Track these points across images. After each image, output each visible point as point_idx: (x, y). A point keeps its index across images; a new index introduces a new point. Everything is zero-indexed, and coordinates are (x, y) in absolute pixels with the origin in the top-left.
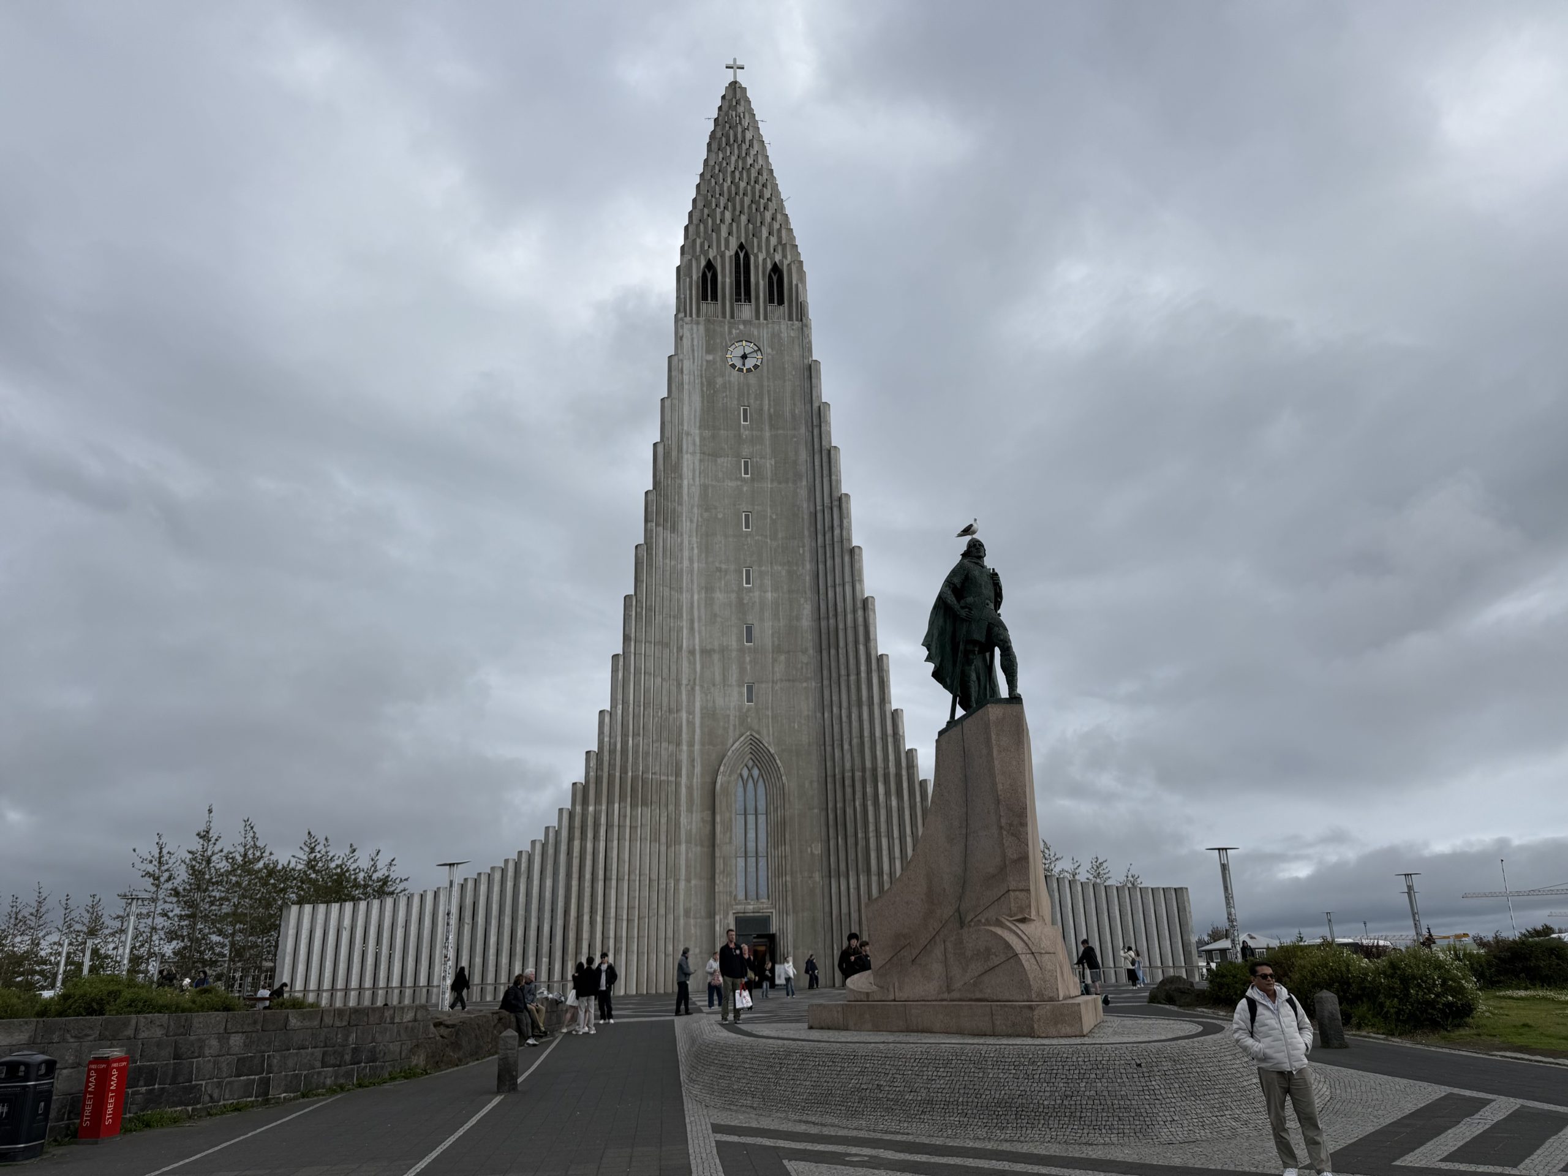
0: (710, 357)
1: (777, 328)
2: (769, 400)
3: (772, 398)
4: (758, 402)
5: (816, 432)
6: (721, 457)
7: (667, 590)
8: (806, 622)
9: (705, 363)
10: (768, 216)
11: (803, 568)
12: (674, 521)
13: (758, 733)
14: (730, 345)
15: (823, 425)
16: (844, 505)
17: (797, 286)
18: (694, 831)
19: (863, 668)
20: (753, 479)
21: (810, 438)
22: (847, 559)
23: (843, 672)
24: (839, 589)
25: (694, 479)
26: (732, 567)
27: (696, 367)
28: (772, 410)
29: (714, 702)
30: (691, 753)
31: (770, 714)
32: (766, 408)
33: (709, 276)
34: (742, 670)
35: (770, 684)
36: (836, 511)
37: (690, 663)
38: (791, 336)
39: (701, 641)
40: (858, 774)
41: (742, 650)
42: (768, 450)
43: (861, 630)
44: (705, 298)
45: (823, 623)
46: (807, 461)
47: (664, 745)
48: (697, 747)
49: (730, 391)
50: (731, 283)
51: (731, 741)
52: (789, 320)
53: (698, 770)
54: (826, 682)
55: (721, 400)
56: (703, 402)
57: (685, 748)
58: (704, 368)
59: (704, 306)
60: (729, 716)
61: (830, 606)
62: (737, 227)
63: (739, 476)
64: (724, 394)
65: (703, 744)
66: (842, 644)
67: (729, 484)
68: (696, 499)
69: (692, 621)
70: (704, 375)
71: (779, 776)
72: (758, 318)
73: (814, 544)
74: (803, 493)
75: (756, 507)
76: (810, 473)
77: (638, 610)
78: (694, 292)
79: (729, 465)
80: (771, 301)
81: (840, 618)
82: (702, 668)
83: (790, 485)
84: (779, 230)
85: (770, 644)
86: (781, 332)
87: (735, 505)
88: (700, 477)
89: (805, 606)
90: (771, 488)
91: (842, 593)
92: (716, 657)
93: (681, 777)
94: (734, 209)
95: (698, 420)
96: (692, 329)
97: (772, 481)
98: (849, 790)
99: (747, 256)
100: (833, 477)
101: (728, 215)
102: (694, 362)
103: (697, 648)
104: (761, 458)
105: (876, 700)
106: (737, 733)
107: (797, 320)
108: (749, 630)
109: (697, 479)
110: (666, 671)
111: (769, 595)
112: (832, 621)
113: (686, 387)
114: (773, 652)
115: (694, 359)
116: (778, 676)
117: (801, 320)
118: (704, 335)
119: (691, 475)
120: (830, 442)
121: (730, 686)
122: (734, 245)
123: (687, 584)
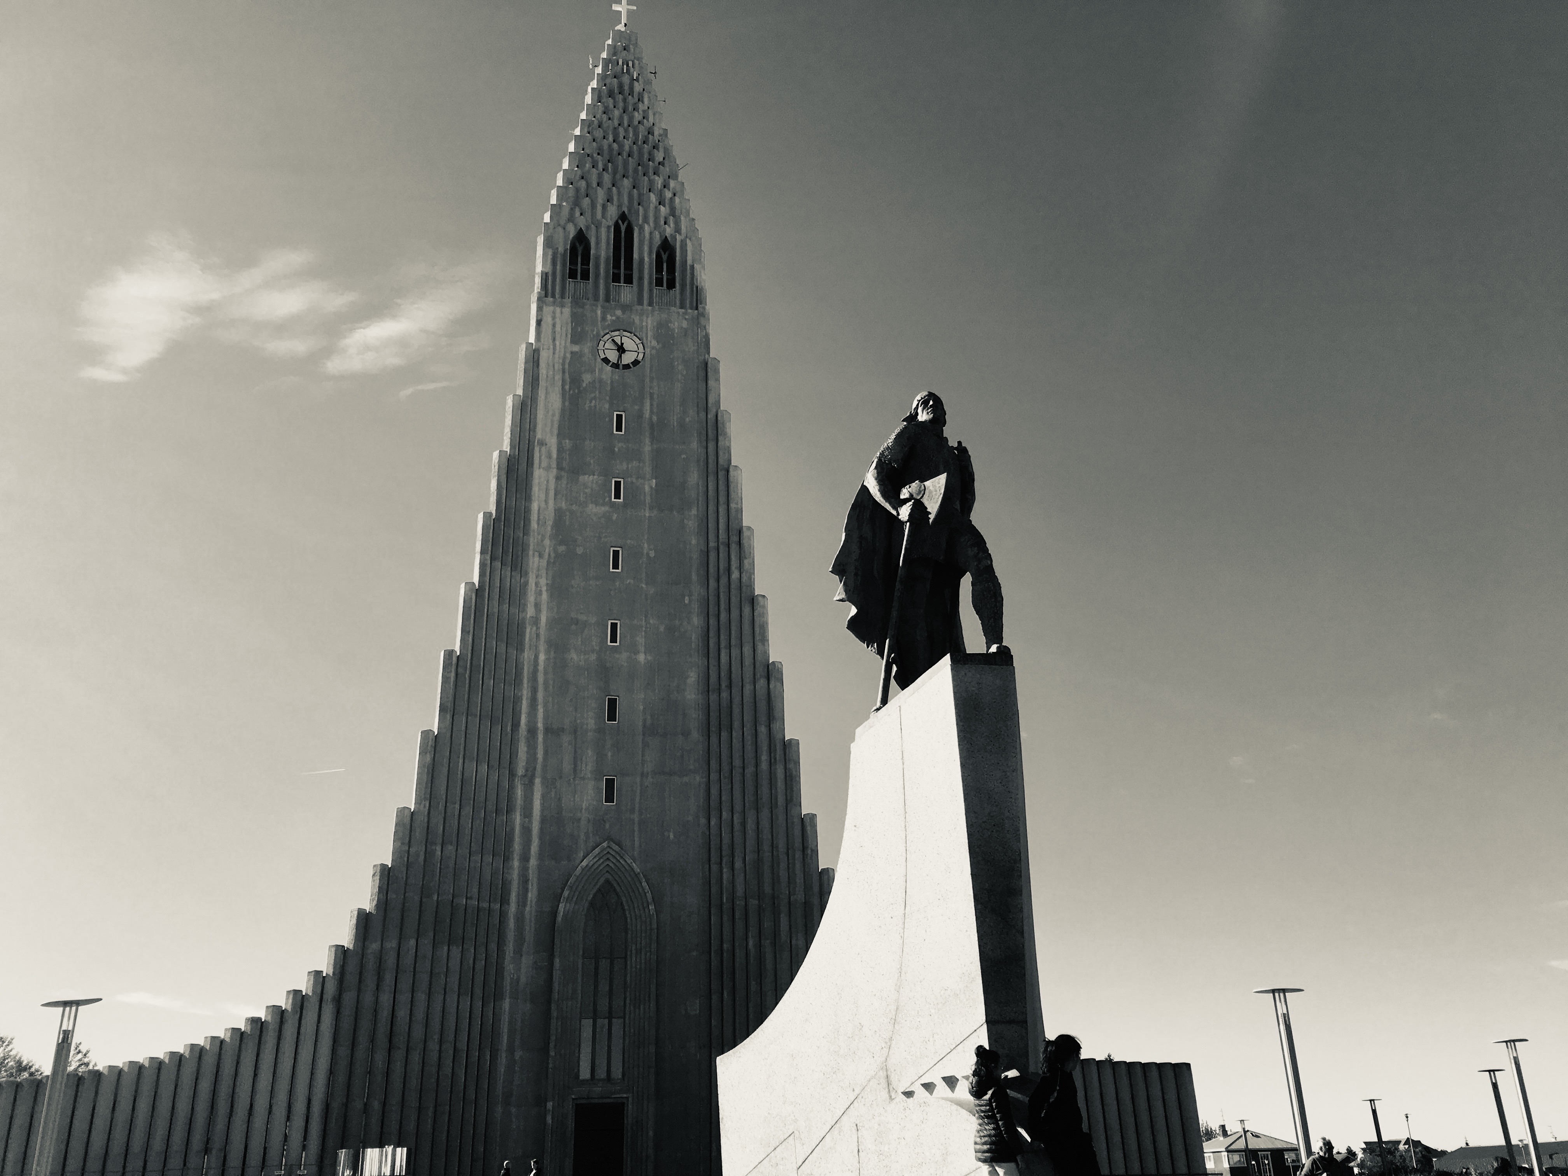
0: (576, 348)
1: (664, 316)
2: (651, 405)
3: (655, 403)
4: (636, 407)
5: (711, 446)
6: (585, 474)
7: (503, 646)
8: (691, 694)
9: (568, 356)
10: (659, 181)
11: (689, 623)
12: (517, 557)
13: (619, 844)
14: (602, 334)
15: (720, 438)
16: (745, 542)
17: (692, 267)
18: (523, 980)
19: (764, 757)
20: (625, 505)
21: (703, 456)
22: (747, 610)
23: (737, 762)
24: (735, 652)
25: (546, 502)
26: (593, 620)
27: (557, 359)
28: (655, 418)
29: (560, 799)
30: (524, 870)
31: (636, 820)
32: (647, 415)
33: (580, 249)
34: (600, 756)
35: (638, 780)
36: (734, 547)
37: (528, 747)
38: (682, 328)
39: (546, 718)
40: (753, 902)
41: (600, 730)
42: (648, 469)
43: (762, 705)
44: (573, 275)
45: (713, 697)
46: (698, 484)
47: (488, 859)
48: (533, 862)
49: (600, 392)
50: (607, 259)
51: (581, 854)
52: (681, 308)
53: (532, 895)
54: (714, 776)
55: (588, 402)
56: (563, 402)
57: (516, 863)
58: (568, 361)
59: (570, 284)
60: (580, 819)
61: (723, 674)
62: (619, 193)
63: (607, 499)
64: (593, 395)
65: (541, 857)
66: (736, 724)
67: (594, 510)
68: (549, 528)
69: (534, 690)
70: (567, 371)
71: (645, 905)
72: (640, 302)
73: (703, 592)
74: (692, 524)
75: (629, 541)
76: (702, 498)
77: (460, 670)
78: (558, 267)
79: (594, 486)
80: (659, 283)
81: (736, 691)
82: (546, 753)
83: (675, 513)
84: (672, 200)
85: (641, 723)
86: (671, 322)
87: (600, 538)
88: (555, 499)
89: (692, 674)
90: (650, 517)
91: (739, 658)
92: (566, 739)
93: (509, 904)
94: (615, 173)
95: (556, 426)
96: (554, 312)
97: (651, 508)
98: (740, 925)
99: (630, 231)
100: (732, 505)
101: (607, 178)
102: (554, 353)
103: (540, 725)
104: (637, 478)
105: (781, 800)
106: (591, 844)
107: (691, 309)
108: (612, 703)
109: (551, 502)
110: (495, 754)
111: (641, 658)
112: (725, 695)
113: (542, 383)
114: (644, 735)
115: (554, 349)
116: (649, 767)
117: (697, 309)
118: (569, 320)
119: (543, 496)
120: (730, 461)
121: (583, 779)
122: (613, 211)
123: (530, 640)
